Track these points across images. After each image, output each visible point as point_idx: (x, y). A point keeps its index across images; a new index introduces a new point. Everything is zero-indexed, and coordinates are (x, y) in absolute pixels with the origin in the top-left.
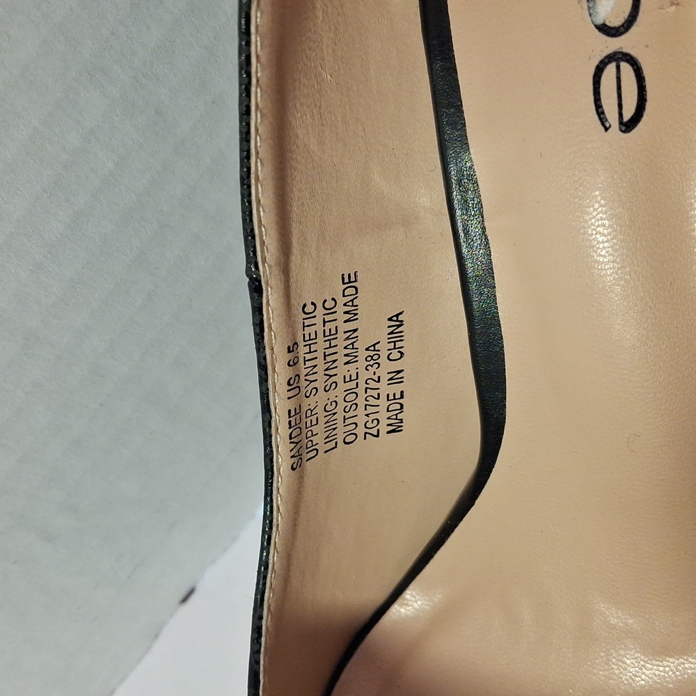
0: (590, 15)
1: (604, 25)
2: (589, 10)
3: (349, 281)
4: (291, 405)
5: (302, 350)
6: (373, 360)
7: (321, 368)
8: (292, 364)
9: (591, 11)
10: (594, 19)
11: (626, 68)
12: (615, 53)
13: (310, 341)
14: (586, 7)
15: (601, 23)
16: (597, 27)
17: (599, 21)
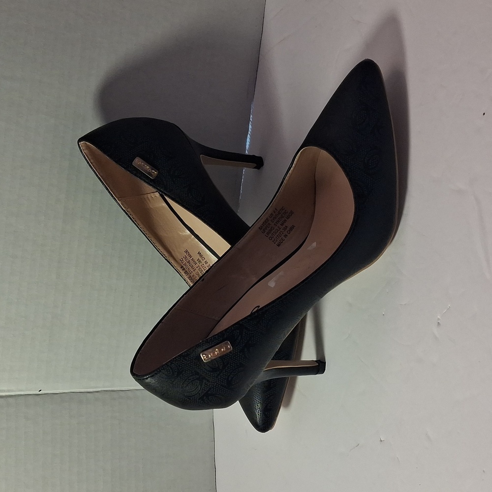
3: (186, 251)
4: (188, 276)
5: (185, 267)
6: (200, 262)
7: (190, 268)
8: (184, 269)
13: (185, 264)
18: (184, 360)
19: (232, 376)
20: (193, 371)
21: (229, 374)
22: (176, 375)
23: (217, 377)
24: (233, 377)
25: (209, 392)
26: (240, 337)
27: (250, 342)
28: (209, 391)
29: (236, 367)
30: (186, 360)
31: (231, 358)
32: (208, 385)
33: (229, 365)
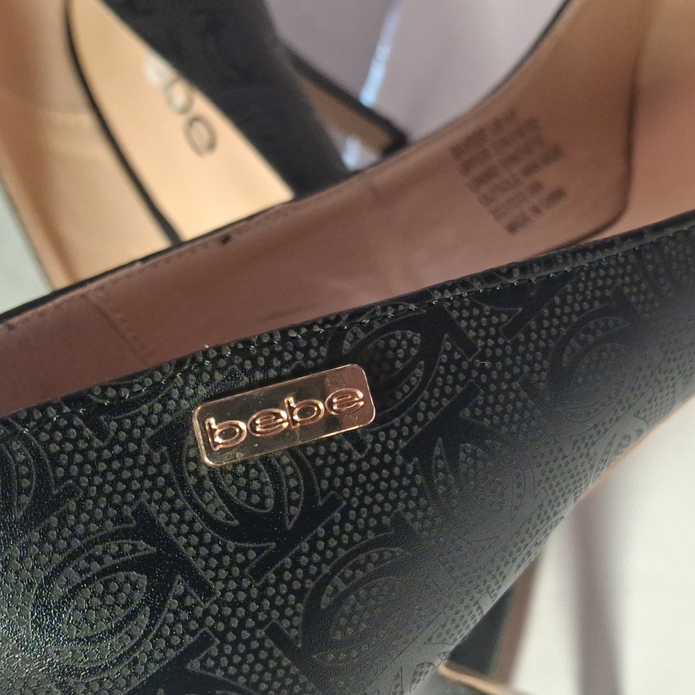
18: (88, 432)
19: (342, 587)
20: (127, 511)
21: (326, 569)
22: (18, 515)
23: (257, 574)
24: (346, 594)
25: (194, 665)
26: (419, 372)
27: (467, 412)
28: (192, 652)
29: (371, 536)
30: (101, 433)
31: (355, 475)
32: (199, 611)
33: (337, 515)
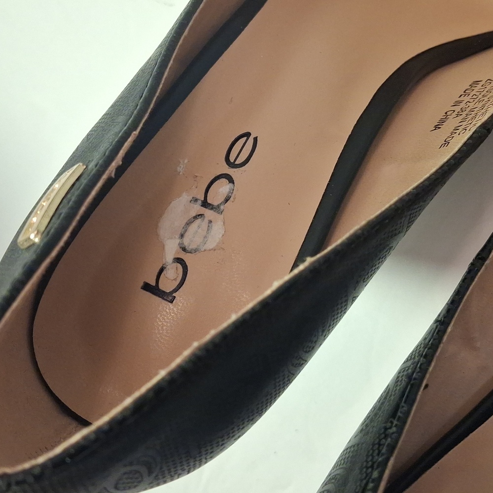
0: (233, 190)
1: (230, 182)
2: (233, 192)
9: (232, 191)
10: (233, 187)
11: (232, 159)
12: (233, 167)
14: (233, 194)
15: (230, 184)
16: (234, 183)
17: (231, 185)
